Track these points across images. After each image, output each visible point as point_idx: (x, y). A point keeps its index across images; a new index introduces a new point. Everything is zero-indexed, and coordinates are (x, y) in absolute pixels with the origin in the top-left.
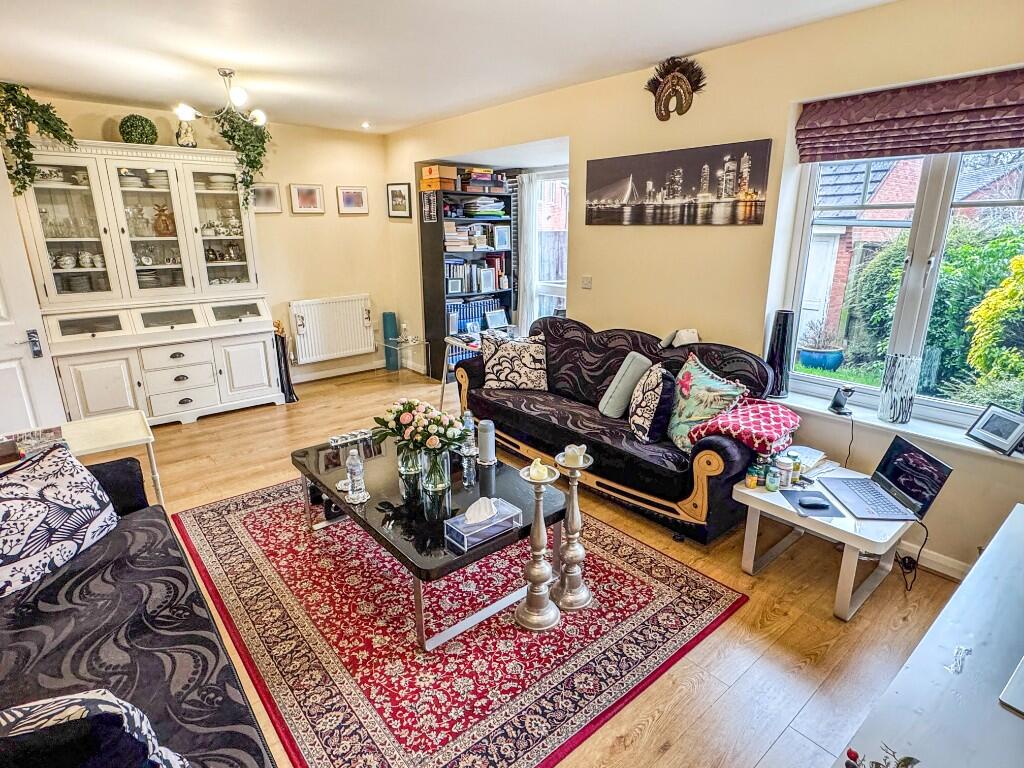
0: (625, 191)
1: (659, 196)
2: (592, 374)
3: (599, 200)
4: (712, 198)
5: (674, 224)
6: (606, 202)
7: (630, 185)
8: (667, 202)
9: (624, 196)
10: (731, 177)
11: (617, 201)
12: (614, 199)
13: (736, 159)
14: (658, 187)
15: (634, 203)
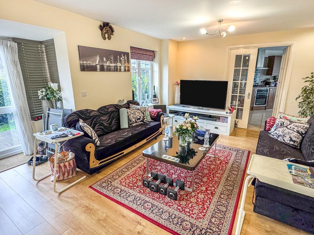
0: (97, 60)
1: (108, 63)
2: (107, 123)
3: (87, 62)
4: (121, 65)
5: (113, 71)
6: (89, 63)
7: (98, 58)
8: (110, 65)
9: (97, 61)
10: (124, 60)
11: (94, 63)
12: (93, 62)
13: (124, 56)
14: (107, 60)
15: (100, 64)
